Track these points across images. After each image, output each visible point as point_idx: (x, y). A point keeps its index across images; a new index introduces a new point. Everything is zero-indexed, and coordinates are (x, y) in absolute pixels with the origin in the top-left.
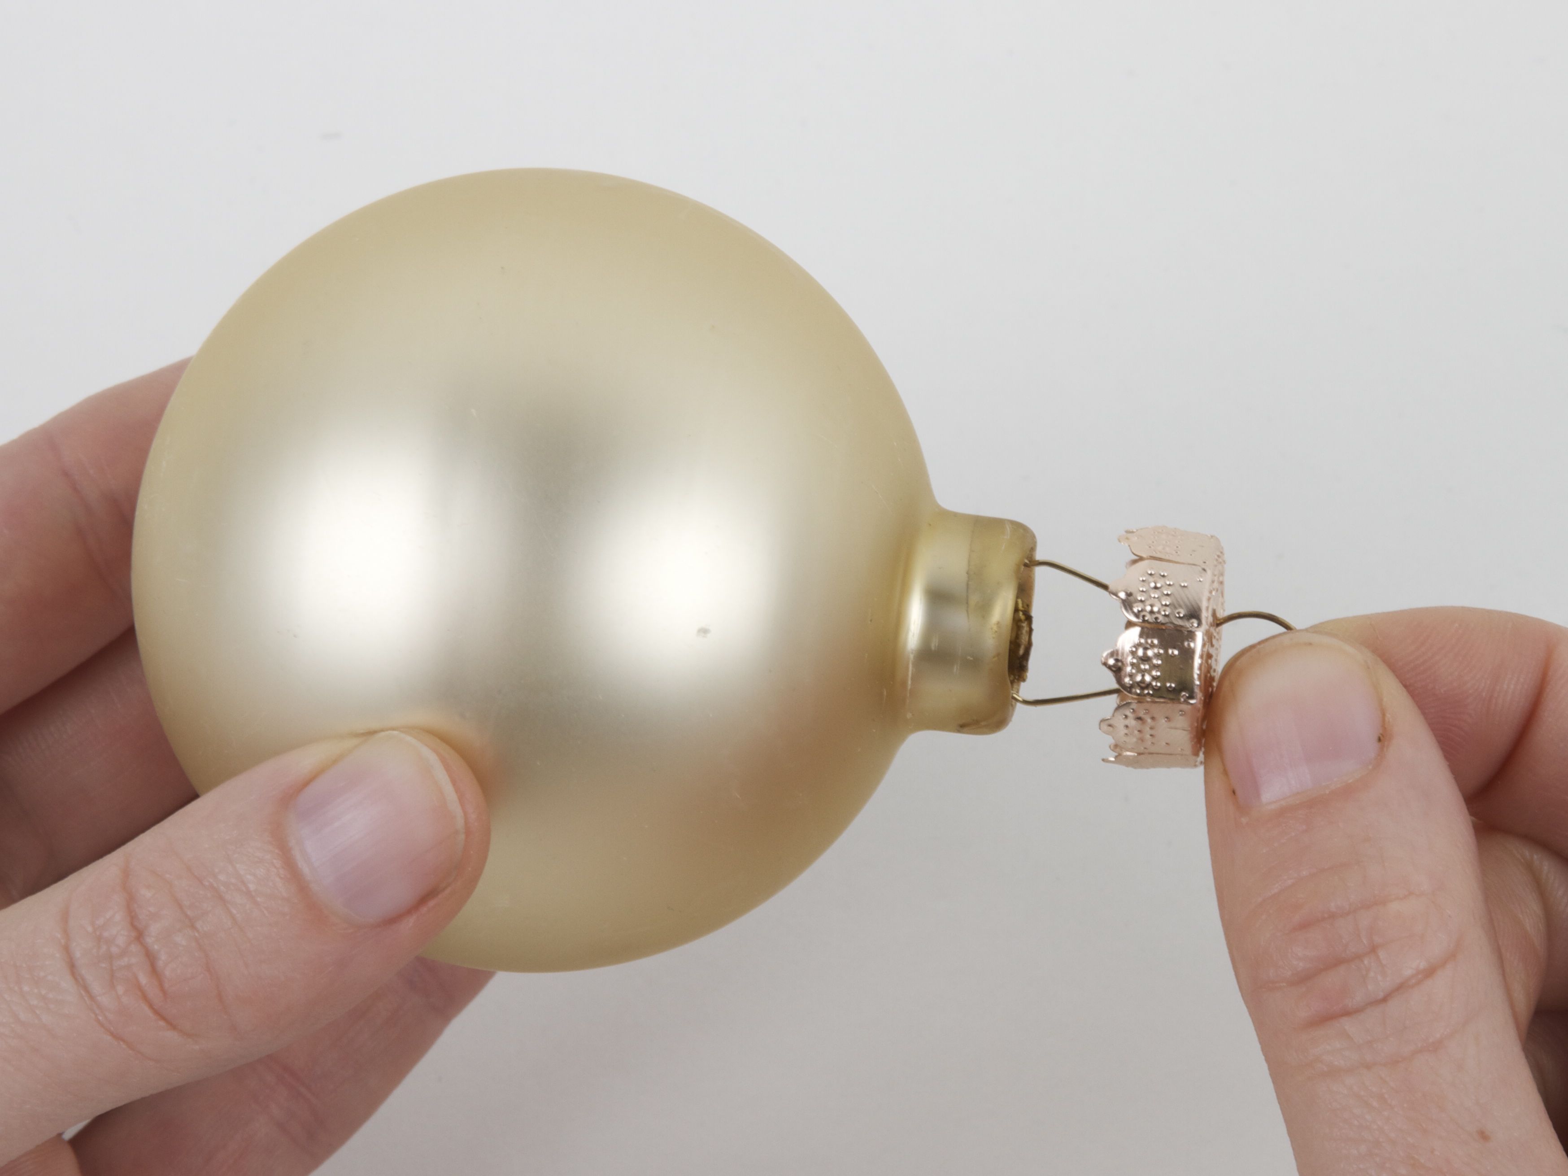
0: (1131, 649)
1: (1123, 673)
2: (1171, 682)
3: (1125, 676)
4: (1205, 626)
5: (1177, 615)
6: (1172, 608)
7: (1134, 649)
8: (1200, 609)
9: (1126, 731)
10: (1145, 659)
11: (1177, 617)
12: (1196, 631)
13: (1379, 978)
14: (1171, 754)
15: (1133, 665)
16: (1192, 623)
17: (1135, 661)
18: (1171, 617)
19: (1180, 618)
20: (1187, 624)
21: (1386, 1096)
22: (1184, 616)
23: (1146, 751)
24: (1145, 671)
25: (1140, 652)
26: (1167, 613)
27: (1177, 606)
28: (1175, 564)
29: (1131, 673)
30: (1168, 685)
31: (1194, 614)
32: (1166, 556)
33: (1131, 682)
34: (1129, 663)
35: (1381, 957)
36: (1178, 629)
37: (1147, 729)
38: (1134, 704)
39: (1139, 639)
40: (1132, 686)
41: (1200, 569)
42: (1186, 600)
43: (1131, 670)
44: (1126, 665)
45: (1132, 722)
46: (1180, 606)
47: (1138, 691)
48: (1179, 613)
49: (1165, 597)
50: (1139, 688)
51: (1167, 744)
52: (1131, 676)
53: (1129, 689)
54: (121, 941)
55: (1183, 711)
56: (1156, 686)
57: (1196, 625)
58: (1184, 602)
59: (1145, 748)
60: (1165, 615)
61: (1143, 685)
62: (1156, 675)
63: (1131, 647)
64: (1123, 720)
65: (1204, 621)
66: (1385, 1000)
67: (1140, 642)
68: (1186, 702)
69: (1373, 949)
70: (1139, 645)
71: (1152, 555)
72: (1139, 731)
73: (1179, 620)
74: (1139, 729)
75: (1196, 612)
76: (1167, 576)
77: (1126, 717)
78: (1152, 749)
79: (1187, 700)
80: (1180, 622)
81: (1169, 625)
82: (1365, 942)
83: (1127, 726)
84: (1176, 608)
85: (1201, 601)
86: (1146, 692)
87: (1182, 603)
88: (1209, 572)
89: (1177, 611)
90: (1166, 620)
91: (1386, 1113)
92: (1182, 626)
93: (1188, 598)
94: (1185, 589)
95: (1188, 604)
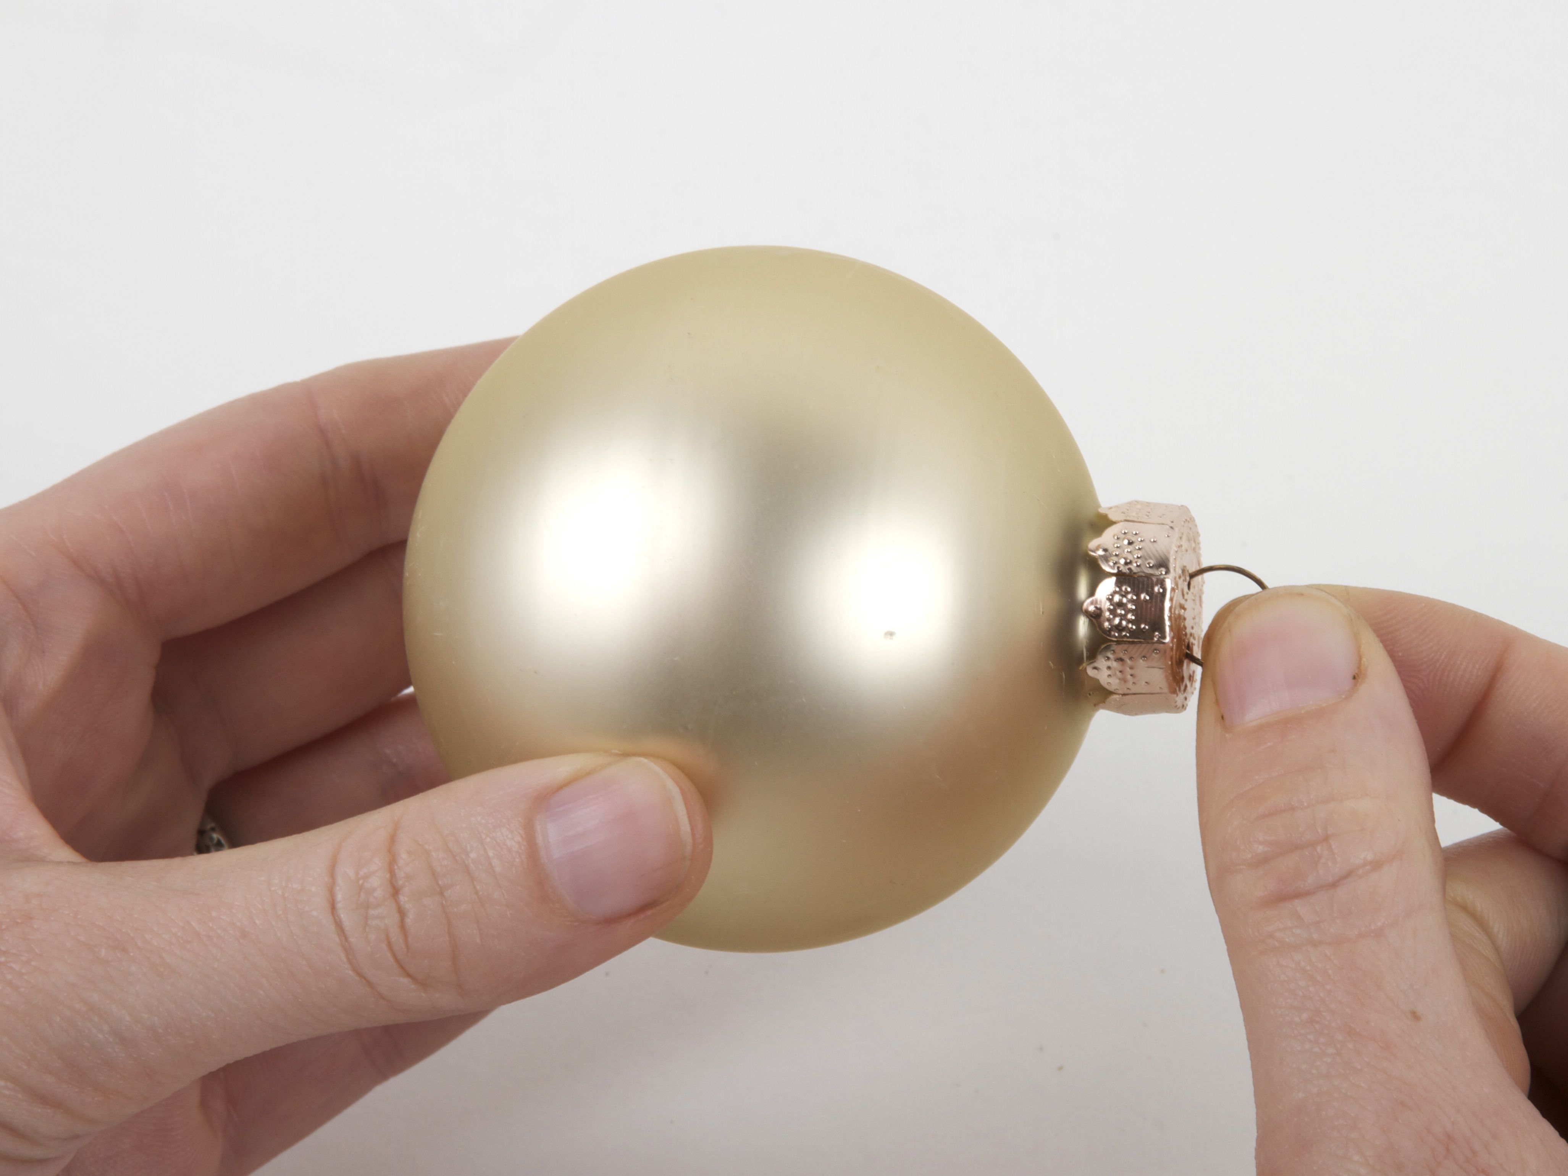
0: (1108, 597)
1: (1102, 619)
2: (1146, 625)
3: (1104, 621)
4: (1172, 574)
5: (1148, 566)
6: (1143, 559)
7: (1111, 597)
8: (1168, 560)
9: (1109, 672)
10: (1120, 605)
11: (1147, 567)
12: (1165, 578)
13: (1330, 864)
14: (1152, 694)
15: (1109, 610)
16: (1161, 571)
17: (1112, 607)
18: (1142, 566)
19: (1150, 567)
20: (1157, 573)
21: (1330, 972)
22: (1153, 565)
23: (1129, 692)
24: (1121, 615)
25: (1117, 598)
26: (1138, 564)
27: (1147, 557)
28: (1146, 524)
29: (1109, 618)
30: (1143, 626)
31: (1163, 564)
32: (1138, 519)
33: (1110, 627)
34: (1106, 609)
35: (1333, 847)
36: (1149, 577)
37: (1128, 671)
38: (1114, 646)
39: (1115, 588)
40: (1110, 630)
41: (1168, 527)
42: (1155, 553)
43: (1109, 615)
44: (1104, 611)
45: (1114, 664)
46: (1150, 558)
47: (1117, 634)
48: (1149, 564)
49: (1137, 551)
50: (1117, 631)
51: (1146, 683)
52: (1109, 620)
53: (1108, 633)
54: (379, 893)
55: (1158, 650)
56: (1132, 628)
57: (1164, 573)
58: (1154, 555)
59: (1128, 689)
60: (1138, 566)
61: (1120, 628)
62: (1131, 619)
63: (1108, 595)
64: (1105, 662)
65: (1172, 570)
66: (1334, 885)
67: (1115, 590)
68: (1159, 642)
69: (1326, 839)
70: (1115, 592)
71: (1125, 519)
72: (1120, 672)
73: (1149, 569)
74: (1121, 670)
75: (1164, 562)
76: (1139, 533)
77: (1108, 658)
78: (1134, 689)
79: (1160, 639)
80: (1150, 571)
81: (1140, 574)
82: (1320, 831)
83: (1109, 668)
84: (1146, 559)
85: (1169, 553)
86: (1124, 633)
87: (1152, 556)
88: (1176, 529)
89: (1147, 562)
90: (1138, 570)
91: (1328, 987)
92: (1152, 575)
93: (1157, 551)
94: (1155, 543)
95: (1157, 555)
